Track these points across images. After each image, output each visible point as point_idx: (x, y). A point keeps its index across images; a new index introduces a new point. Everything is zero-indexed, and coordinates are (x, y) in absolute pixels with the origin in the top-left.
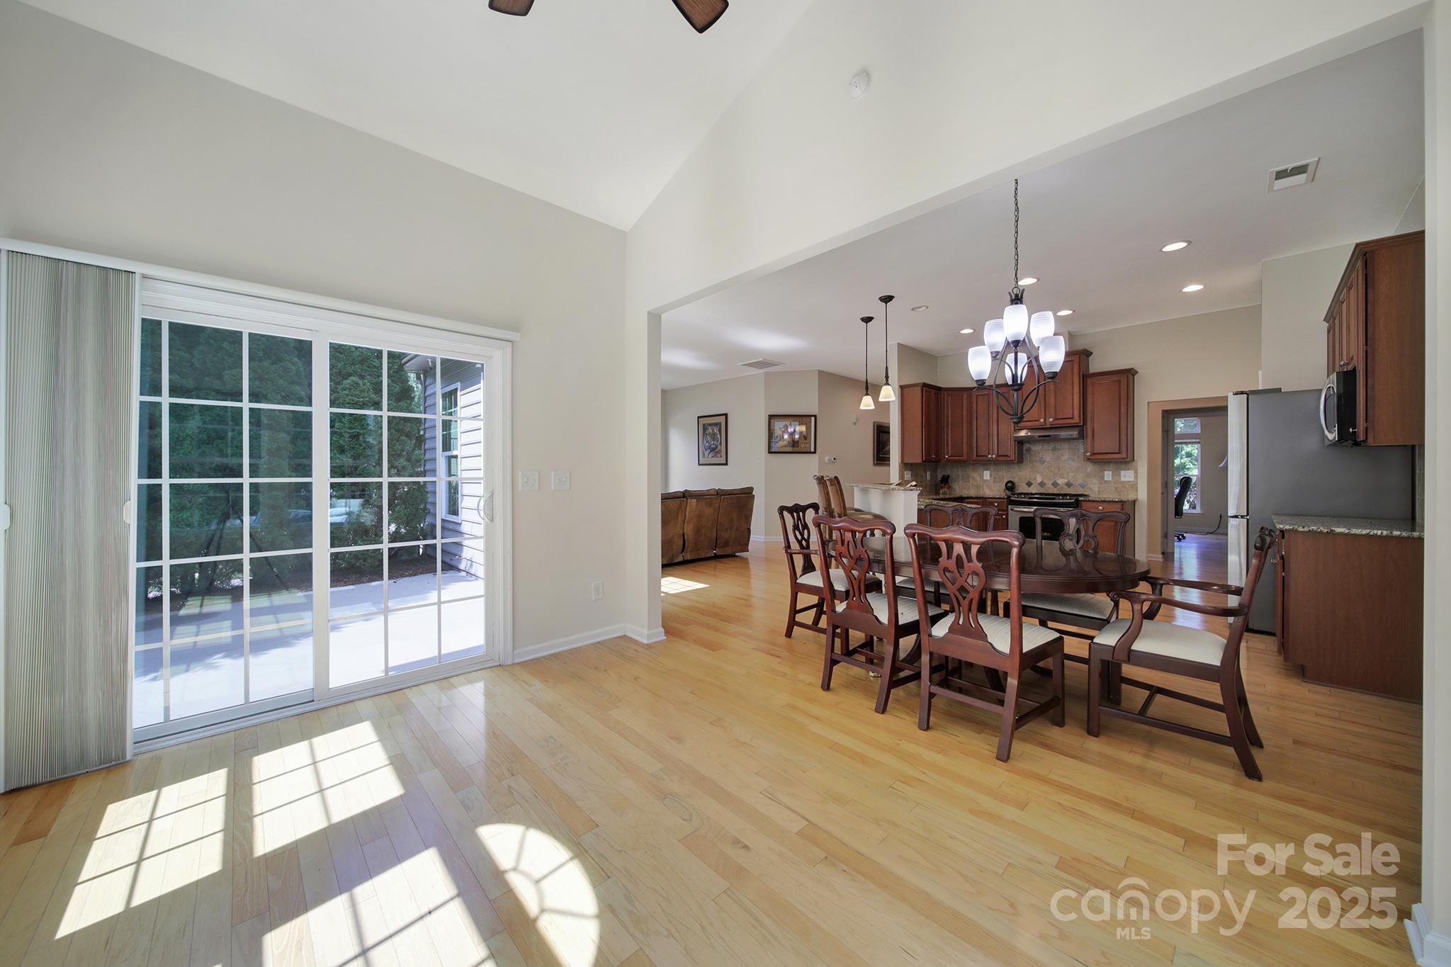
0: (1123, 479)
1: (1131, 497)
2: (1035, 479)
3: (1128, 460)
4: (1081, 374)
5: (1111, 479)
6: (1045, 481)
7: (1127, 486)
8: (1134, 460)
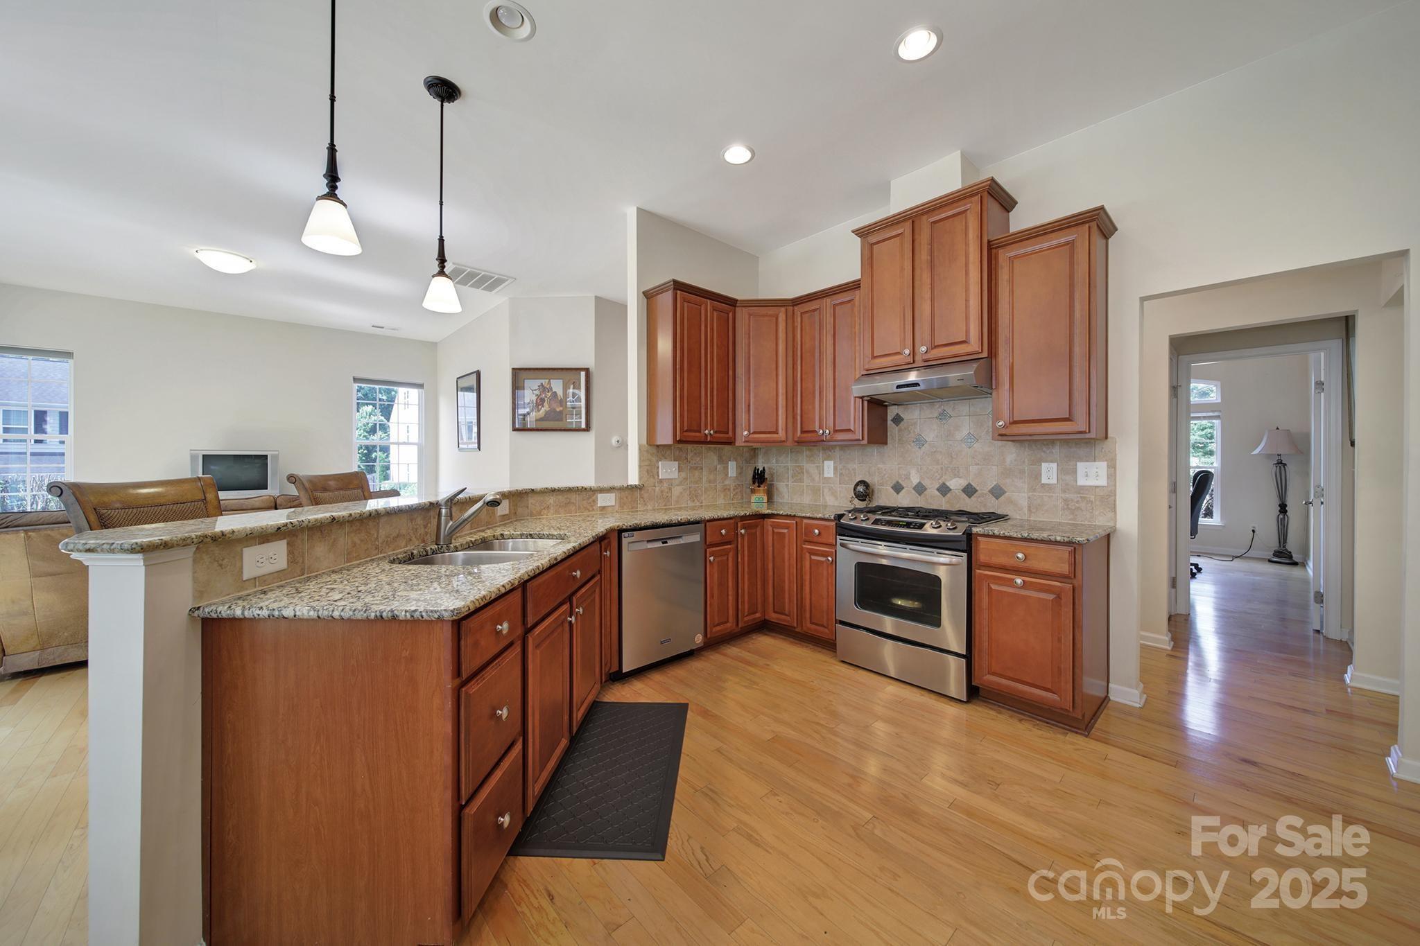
0: (1081, 481)
1: (1102, 521)
2: (908, 477)
3: (1092, 435)
4: (985, 241)
5: (1055, 481)
6: (926, 483)
7: (1092, 498)
8: (1106, 438)
